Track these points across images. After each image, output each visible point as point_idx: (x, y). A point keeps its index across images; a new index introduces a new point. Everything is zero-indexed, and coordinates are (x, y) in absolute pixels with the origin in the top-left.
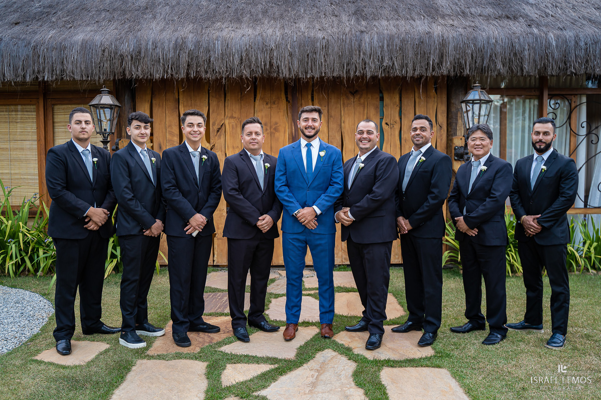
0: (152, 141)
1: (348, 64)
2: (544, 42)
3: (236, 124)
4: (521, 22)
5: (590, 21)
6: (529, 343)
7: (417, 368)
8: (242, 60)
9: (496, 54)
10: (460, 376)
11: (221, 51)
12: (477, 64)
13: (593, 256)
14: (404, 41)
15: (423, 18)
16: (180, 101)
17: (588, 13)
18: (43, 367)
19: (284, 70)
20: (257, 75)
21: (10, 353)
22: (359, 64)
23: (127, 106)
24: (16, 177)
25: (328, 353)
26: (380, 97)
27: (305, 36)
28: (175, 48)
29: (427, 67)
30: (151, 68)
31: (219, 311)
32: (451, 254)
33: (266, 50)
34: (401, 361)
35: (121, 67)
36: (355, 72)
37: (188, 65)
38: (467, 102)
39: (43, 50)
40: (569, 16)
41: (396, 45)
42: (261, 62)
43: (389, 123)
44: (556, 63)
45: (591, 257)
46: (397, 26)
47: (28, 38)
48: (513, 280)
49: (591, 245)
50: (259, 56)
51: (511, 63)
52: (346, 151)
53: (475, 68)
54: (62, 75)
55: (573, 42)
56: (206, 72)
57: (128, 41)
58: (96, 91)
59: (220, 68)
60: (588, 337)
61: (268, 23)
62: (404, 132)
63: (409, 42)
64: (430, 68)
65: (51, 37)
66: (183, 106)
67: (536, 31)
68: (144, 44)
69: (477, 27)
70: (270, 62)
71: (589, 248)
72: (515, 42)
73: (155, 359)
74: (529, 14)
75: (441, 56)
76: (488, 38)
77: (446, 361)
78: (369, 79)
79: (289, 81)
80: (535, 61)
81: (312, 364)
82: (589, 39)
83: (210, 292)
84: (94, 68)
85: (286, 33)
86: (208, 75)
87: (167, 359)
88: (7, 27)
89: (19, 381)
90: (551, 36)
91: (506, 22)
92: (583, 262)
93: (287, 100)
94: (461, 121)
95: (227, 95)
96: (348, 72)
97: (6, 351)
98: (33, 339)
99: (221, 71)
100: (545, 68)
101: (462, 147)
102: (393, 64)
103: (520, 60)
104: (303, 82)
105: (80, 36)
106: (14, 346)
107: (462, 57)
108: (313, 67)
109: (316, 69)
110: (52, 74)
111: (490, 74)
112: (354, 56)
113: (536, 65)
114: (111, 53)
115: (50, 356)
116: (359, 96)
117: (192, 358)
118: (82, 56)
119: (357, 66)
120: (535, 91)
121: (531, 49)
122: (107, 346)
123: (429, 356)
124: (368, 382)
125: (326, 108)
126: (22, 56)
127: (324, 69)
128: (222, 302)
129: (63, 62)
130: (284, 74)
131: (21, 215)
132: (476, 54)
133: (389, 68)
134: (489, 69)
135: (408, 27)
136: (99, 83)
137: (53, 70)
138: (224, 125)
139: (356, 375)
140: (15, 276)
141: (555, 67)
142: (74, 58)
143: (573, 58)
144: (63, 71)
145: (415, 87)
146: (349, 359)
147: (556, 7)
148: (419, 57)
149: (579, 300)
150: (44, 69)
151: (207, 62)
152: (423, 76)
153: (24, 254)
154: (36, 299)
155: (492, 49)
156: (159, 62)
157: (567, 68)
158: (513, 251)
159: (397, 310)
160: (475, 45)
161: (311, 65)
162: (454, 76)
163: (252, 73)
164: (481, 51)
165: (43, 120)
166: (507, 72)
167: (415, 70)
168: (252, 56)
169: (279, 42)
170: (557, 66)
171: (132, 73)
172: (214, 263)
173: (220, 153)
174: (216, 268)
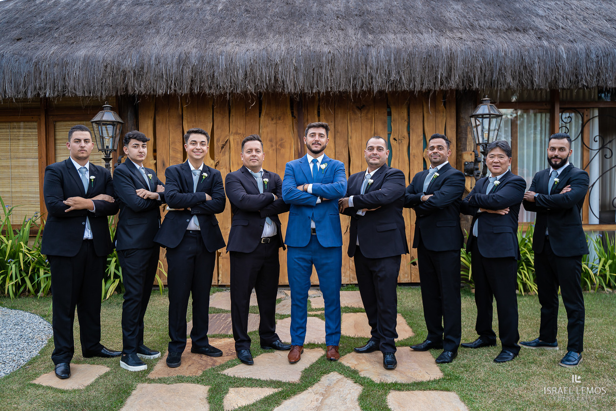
0: (155, 158)
1: (354, 79)
2: (554, 55)
4: (530, 35)
5: (601, 33)
6: (541, 365)
7: (425, 392)
8: (246, 75)
9: (505, 68)
10: (469, 400)
11: (225, 65)
12: (486, 78)
13: (608, 274)
14: (412, 55)
15: (430, 31)
16: (184, 117)
17: (599, 25)
18: (40, 391)
19: (289, 85)
20: (262, 91)
21: (7, 377)
22: (366, 78)
23: (130, 122)
24: (17, 195)
25: (334, 376)
26: (388, 112)
27: (310, 51)
28: (178, 64)
29: (435, 81)
30: (154, 84)
31: (223, 332)
33: (271, 65)
34: (408, 385)
35: (123, 83)
36: (362, 87)
37: (192, 81)
38: (476, 117)
39: (45, 66)
40: (579, 28)
41: (404, 59)
42: (266, 77)
43: (396, 139)
44: (567, 76)
45: (605, 275)
46: (404, 40)
47: (30, 54)
48: (526, 299)
49: (605, 263)
50: (264, 71)
51: (521, 76)
52: (353, 168)
53: (485, 82)
54: (64, 91)
55: (584, 55)
56: (210, 88)
57: (131, 57)
58: (97, 107)
59: (224, 83)
60: (601, 358)
61: (273, 37)
62: (412, 147)
63: (417, 56)
64: (438, 82)
65: (53, 53)
66: (187, 122)
67: (546, 43)
68: (147, 59)
69: (486, 40)
70: (275, 77)
71: (603, 266)
72: (525, 55)
73: (156, 382)
74: (539, 26)
75: (450, 70)
76: (497, 51)
77: (455, 384)
78: (376, 93)
79: (295, 96)
80: (545, 74)
81: (317, 387)
82: (601, 52)
83: (214, 313)
85: (291, 47)
86: (212, 91)
87: (168, 382)
88: (9, 43)
89: (16, 406)
90: (561, 49)
91: (515, 35)
92: (598, 280)
93: (293, 116)
94: (470, 135)
95: (232, 111)
96: (354, 86)
97: (4, 375)
98: (31, 362)
99: (225, 86)
100: (556, 82)
101: (472, 162)
102: (401, 78)
103: (530, 74)
104: (309, 97)
105: (82, 53)
106: (11, 369)
107: (471, 71)
108: (319, 82)
109: (322, 83)
110: (54, 90)
111: (499, 88)
112: (361, 71)
113: (547, 79)
114: (113, 69)
115: (48, 379)
116: (366, 111)
117: (194, 382)
118: (84, 72)
119: (364, 81)
120: (546, 105)
121: (541, 62)
122: (108, 369)
123: (437, 379)
124: (375, 407)
125: (333, 123)
126: (24, 72)
127: (330, 84)
128: (226, 323)
129: (64, 79)
130: (289, 89)
131: (21, 234)
132: (485, 68)
133: (396, 82)
134: (499, 83)
135: (415, 41)
136: (101, 99)
137: (55, 87)
138: (228, 142)
139: (362, 399)
140: (15, 297)
141: (566, 80)
142: (75, 74)
143: (585, 71)
144: (65, 87)
145: (424, 102)
146: (355, 383)
147: (567, 19)
148: (427, 71)
149: (593, 320)
150: (45, 85)
151: (210, 77)
152: (431, 90)
153: (24, 274)
154: (36, 321)
155: (501, 62)
156: (162, 77)
157: (578, 81)
158: (526, 269)
159: (406, 331)
160: (484, 58)
161: (317, 80)
162: (462, 90)
163: (256, 88)
164: (490, 64)
165: (45, 136)
166: (517, 86)
167: (423, 84)
168: (256, 71)
169: (284, 56)
170: (568, 79)
171: (134, 89)
172: (218, 283)
173: (224, 170)
174: (221, 288)
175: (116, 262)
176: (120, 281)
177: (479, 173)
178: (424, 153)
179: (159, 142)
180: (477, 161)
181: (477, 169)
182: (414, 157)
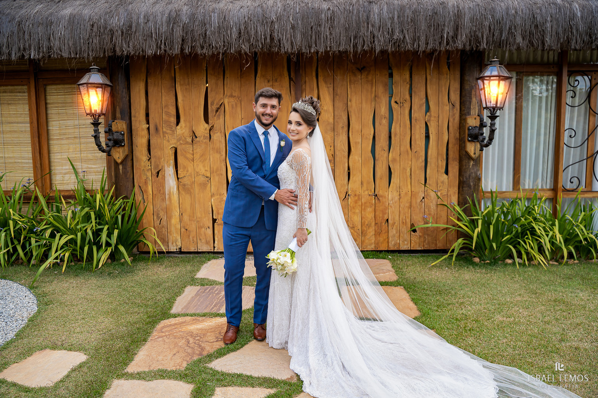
0: (148, 123)
1: (355, 37)
2: (568, 13)
3: (236, 104)
8: (240, 33)
9: (515, 27)
11: (218, 23)
12: (495, 37)
14: (416, 12)
16: (177, 79)
19: (286, 44)
20: (257, 50)
22: (367, 37)
23: (121, 86)
24: (10, 161)
26: (389, 74)
27: (308, 8)
28: (168, 23)
29: (440, 40)
30: (143, 44)
31: (214, 311)
32: (465, 241)
33: (267, 22)
35: (111, 41)
36: (363, 46)
37: (183, 40)
38: (483, 79)
39: (29, 26)
41: (407, 16)
42: (261, 36)
43: (398, 102)
44: (581, 35)
47: (13, 12)
48: (530, 269)
50: (259, 29)
51: (532, 36)
52: (352, 132)
53: (493, 41)
54: (49, 52)
56: (202, 48)
57: (118, 15)
58: (84, 69)
59: (216, 42)
62: (414, 111)
63: (422, 13)
64: (444, 41)
65: (37, 12)
66: (180, 85)
67: (559, 1)
68: (135, 17)
70: (271, 35)
72: (536, 13)
73: (134, 378)
75: (457, 29)
76: (507, 9)
78: (378, 53)
79: (292, 56)
80: (557, 33)
83: (207, 285)
84: (82, 44)
85: (288, 4)
86: (204, 51)
87: (148, 378)
90: (575, 7)
93: (290, 79)
94: (476, 98)
95: (226, 72)
96: (355, 46)
99: (218, 46)
100: (569, 42)
101: (476, 127)
102: (404, 37)
103: (542, 33)
104: (307, 57)
105: (67, 11)
107: (479, 29)
108: (318, 41)
109: (321, 42)
110: (39, 51)
111: (508, 49)
112: (362, 29)
113: (559, 39)
114: (100, 28)
116: (366, 73)
117: (175, 378)
118: (70, 32)
119: (366, 40)
120: (553, 67)
121: (554, 21)
122: (85, 358)
125: (332, 85)
126: (6, 32)
127: (329, 43)
128: (219, 298)
129: (49, 39)
130: (286, 49)
132: (494, 26)
133: (400, 41)
134: (508, 43)
136: (89, 62)
137: (40, 48)
138: (223, 105)
140: (7, 266)
141: (579, 40)
142: (61, 34)
144: (50, 48)
145: (427, 63)
148: (432, 29)
150: (30, 46)
151: (202, 36)
152: (436, 50)
153: (16, 242)
154: (22, 294)
155: (511, 21)
156: (152, 37)
157: (592, 41)
158: (530, 238)
159: (410, 309)
160: (493, 16)
161: (316, 38)
162: (469, 50)
163: (251, 48)
164: (500, 22)
165: (35, 101)
166: (527, 47)
167: (428, 43)
168: (251, 29)
169: (280, 13)
170: (581, 39)
171: (122, 49)
172: (214, 250)
173: (219, 134)
174: (217, 255)
175: (108, 229)
176: (112, 249)
177: (485, 139)
178: (426, 117)
179: (152, 106)
180: (482, 125)
181: (482, 134)
182: (416, 121)
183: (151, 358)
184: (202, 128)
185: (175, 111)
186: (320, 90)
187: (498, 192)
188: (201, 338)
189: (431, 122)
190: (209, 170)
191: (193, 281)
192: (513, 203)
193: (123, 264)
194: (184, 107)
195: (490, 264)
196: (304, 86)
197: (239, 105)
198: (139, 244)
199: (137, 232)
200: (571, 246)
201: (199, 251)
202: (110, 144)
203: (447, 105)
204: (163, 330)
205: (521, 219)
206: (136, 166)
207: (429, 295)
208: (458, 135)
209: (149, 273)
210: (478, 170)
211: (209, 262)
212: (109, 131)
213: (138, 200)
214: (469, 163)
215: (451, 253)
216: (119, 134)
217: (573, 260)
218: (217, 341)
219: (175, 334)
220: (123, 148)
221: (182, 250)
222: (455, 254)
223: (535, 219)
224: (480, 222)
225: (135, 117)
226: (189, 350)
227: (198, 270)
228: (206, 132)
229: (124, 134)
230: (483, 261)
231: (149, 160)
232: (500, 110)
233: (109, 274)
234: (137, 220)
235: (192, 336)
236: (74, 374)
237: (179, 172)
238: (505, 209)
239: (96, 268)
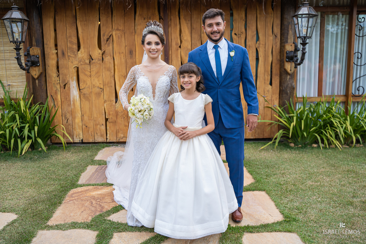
0: (57, 49)
3: (121, 36)
7: (272, 233)
16: (77, 17)
23: (35, 21)
26: (231, 14)
32: (284, 132)
38: (297, 16)
43: (237, 34)
48: (330, 150)
62: (248, 40)
66: (80, 20)
73: (53, 229)
77: (294, 225)
79: (161, 0)
83: (103, 164)
93: (160, 16)
95: (113, 12)
101: (292, 51)
104: (172, 1)
117: (85, 228)
120: (347, 8)
122: (16, 217)
123: (280, 221)
125: (190, 22)
138: (111, 36)
145: (257, 6)
158: (330, 129)
172: (107, 140)
173: (109, 57)
174: (109, 144)
175: (29, 126)
176: (32, 141)
177: (298, 59)
178: (257, 44)
179: (59, 36)
180: (296, 50)
181: (296, 56)
182: (249, 48)
183: (65, 215)
184: (97, 53)
185: (76, 40)
186: (182, 25)
187: (307, 97)
188: (101, 200)
189: (260, 48)
190: (102, 83)
191: (93, 162)
192: (318, 104)
193: (40, 152)
194: (83, 38)
195: (302, 148)
196: (170, 22)
197: (123, 36)
198: (52, 138)
199: (50, 128)
200: (358, 134)
201: (96, 141)
202: (29, 64)
203: (271, 36)
204: (73, 196)
205: (323, 116)
206: (48, 80)
207: (260, 168)
208: (279, 57)
209: (60, 157)
210: (293, 82)
211: (104, 149)
212: (28, 55)
213: (51, 106)
214: (287, 77)
215: (274, 140)
216: (35, 57)
217: (359, 144)
218: (112, 202)
219: (82, 198)
220: (38, 68)
221: (84, 141)
222: (277, 141)
223: (333, 116)
224: (295, 118)
225: (47, 44)
226: (93, 209)
227: (96, 155)
228: (100, 56)
229: (39, 57)
230: (296, 145)
231: (58, 76)
232: (309, 39)
233: (31, 159)
234: (50, 120)
235: (94, 199)
236: (8, 228)
237: (80, 85)
238: (312, 109)
239: (20, 155)
